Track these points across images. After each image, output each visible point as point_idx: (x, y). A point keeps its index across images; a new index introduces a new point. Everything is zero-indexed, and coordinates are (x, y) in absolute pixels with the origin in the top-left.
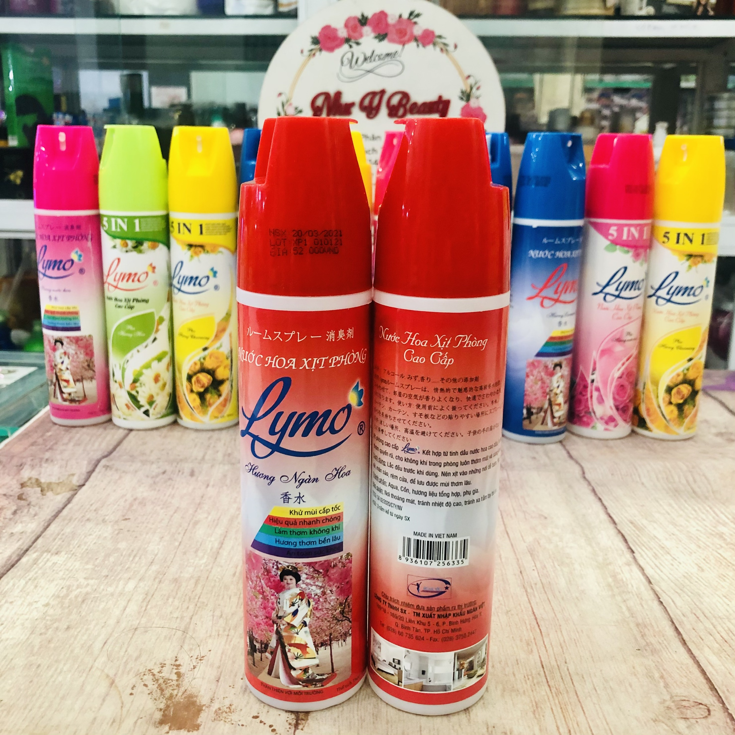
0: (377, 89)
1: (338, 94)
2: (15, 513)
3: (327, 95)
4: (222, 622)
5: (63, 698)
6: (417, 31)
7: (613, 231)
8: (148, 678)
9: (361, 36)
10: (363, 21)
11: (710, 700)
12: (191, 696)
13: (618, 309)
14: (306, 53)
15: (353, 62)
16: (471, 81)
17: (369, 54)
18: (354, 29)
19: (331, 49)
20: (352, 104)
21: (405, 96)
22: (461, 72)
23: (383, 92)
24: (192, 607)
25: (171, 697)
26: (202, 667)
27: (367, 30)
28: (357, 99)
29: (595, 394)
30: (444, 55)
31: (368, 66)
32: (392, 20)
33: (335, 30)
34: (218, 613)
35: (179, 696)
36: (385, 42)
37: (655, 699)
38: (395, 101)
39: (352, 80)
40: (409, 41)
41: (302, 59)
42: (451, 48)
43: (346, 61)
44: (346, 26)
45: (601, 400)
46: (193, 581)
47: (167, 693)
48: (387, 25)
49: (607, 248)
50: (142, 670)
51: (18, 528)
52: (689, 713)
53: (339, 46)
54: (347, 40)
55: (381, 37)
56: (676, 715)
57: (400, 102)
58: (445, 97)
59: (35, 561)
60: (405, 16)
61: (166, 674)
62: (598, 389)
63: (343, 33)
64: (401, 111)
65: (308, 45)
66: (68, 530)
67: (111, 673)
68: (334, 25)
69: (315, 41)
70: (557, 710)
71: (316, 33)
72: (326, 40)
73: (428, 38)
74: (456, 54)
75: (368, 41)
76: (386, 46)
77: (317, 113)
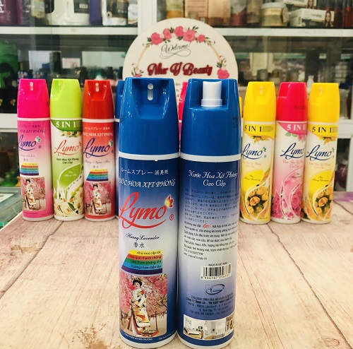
0: (179, 62)
1: (160, 64)
2: (10, 261)
3: (155, 65)
4: (113, 309)
5: (41, 344)
6: (197, 35)
7: (289, 126)
8: (80, 334)
9: (171, 37)
10: (172, 31)
11: (339, 337)
12: (101, 342)
13: (293, 162)
14: (145, 45)
15: (167, 50)
16: (222, 58)
17: (174, 46)
18: (168, 34)
19: (157, 44)
20: (167, 69)
21: (192, 65)
22: (217, 55)
23: (181, 63)
24: (98, 303)
25: (91, 342)
26: (104, 329)
27: (173, 35)
28: (169, 67)
29: (283, 202)
30: (209, 47)
31: (174, 51)
32: (185, 31)
33: (159, 35)
34: (111, 305)
35: (96, 342)
36: (182, 40)
37: (315, 338)
38: (187, 67)
39: (167, 58)
40: (193, 40)
41: (143, 48)
42: (212, 43)
43: (164, 49)
44: (164, 33)
45: (286, 205)
46: (98, 291)
47: (89, 341)
48: (183, 33)
49: (286, 135)
50: (77, 330)
51: (12, 268)
52: (330, 344)
53: (161, 42)
54: (164, 40)
55: (180, 38)
56: (324, 345)
57: (189, 68)
58: (210, 66)
59: (22, 283)
60: (191, 28)
61: (88, 332)
62: (284, 200)
63: (162, 36)
64: (190, 72)
65: (146, 42)
66: (36, 269)
67: (63, 332)
68: (158, 33)
69: (149, 40)
70: (270, 344)
71: (150, 36)
72: (154, 39)
73: (202, 39)
74: (215, 46)
75: (174, 40)
76: (182, 42)
77: (150, 72)
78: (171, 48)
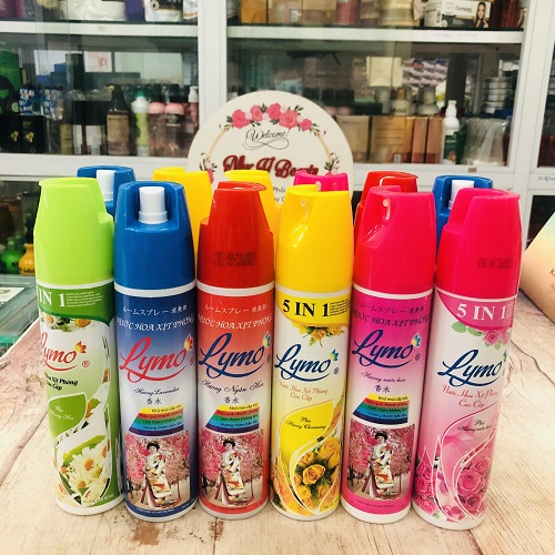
0: (270, 157)
1: (243, 158)
3: (235, 157)
6: (300, 120)
7: (462, 308)
9: (261, 119)
10: (264, 109)
13: (465, 394)
14: (223, 127)
15: (254, 137)
16: (334, 157)
17: (265, 132)
18: (257, 114)
19: (240, 126)
20: (252, 165)
21: (288, 163)
22: (327, 151)
23: (273, 159)
27: (265, 115)
28: (255, 163)
29: (438, 481)
30: (317, 138)
31: (265, 140)
32: (283, 111)
33: (244, 113)
36: (277, 125)
38: (281, 165)
39: (254, 148)
40: (294, 126)
41: (219, 131)
42: (322, 133)
43: (249, 135)
44: (252, 111)
48: (280, 113)
49: (454, 326)
53: (246, 125)
54: (252, 122)
55: (275, 121)
57: (284, 166)
58: (315, 167)
60: (293, 108)
63: (249, 116)
64: (285, 173)
65: (224, 122)
68: (243, 111)
69: (230, 120)
71: (230, 115)
72: (237, 120)
73: (306, 125)
74: (325, 138)
75: (266, 124)
76: (278, 128)
77: (227, 168)
78: (260, 135)
